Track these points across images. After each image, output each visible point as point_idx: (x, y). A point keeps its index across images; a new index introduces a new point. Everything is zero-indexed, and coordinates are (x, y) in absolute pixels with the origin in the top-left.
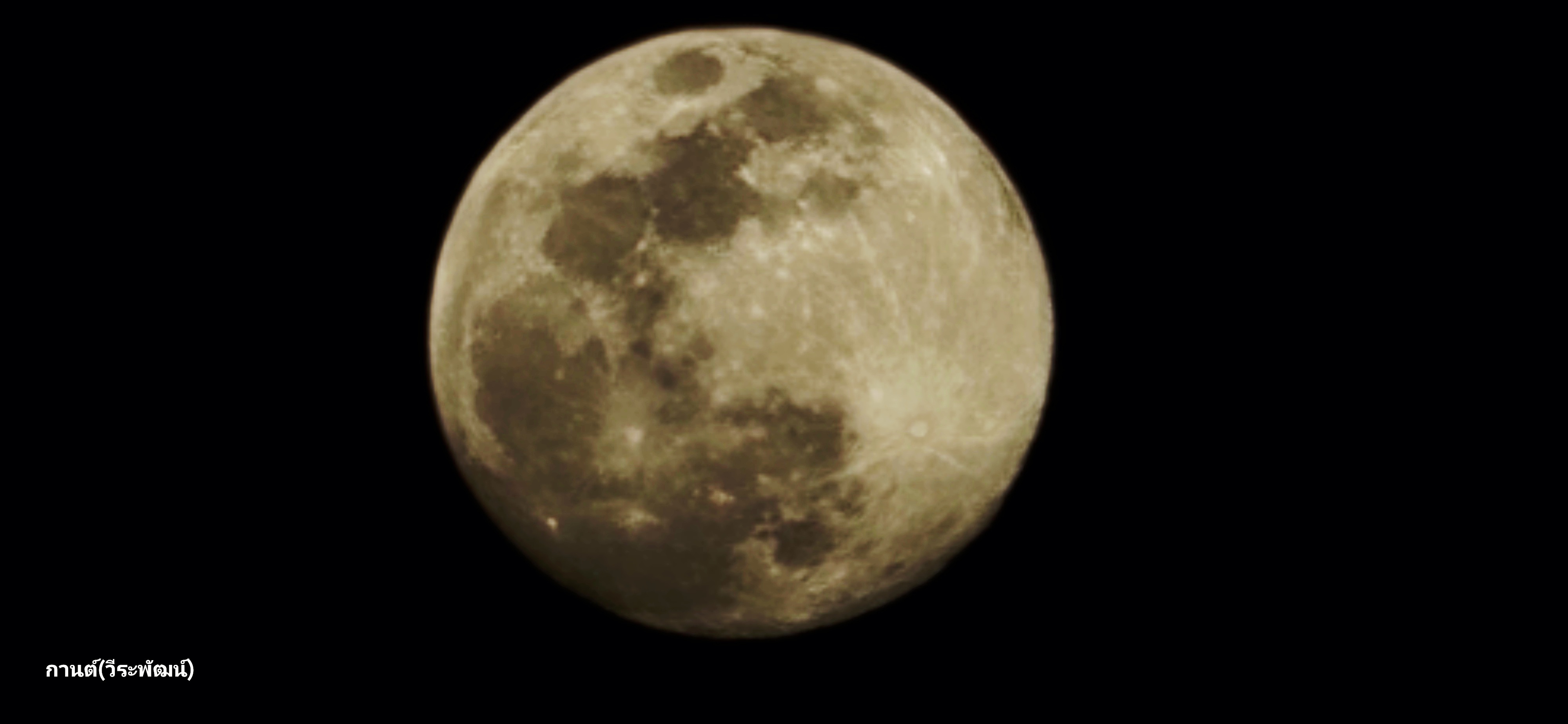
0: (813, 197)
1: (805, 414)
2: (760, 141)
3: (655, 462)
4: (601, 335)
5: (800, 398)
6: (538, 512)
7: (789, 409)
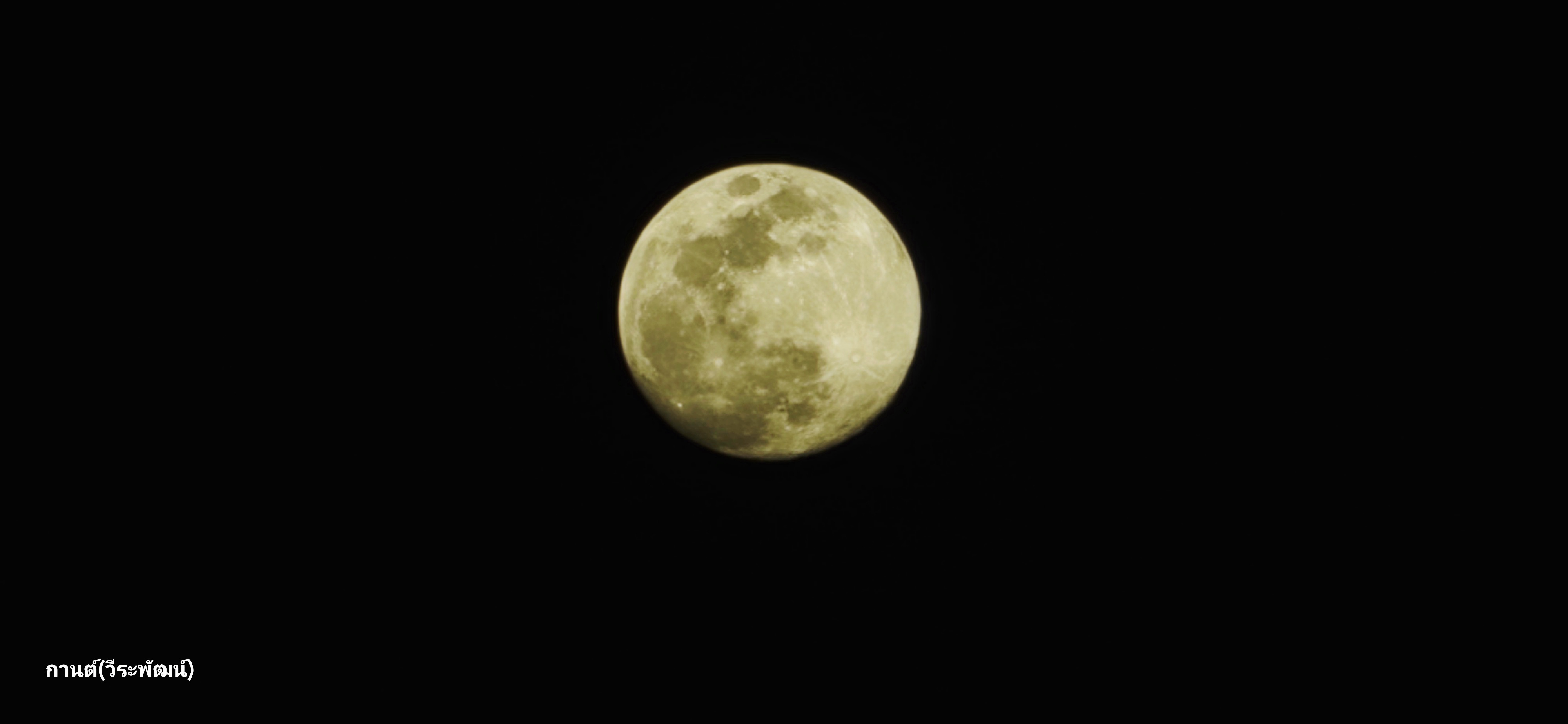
0: (804, 246)
1: (801, 352)
2: (779, 220)
3: (729, 375)
4: (703, 315)
5: (799, 343)
6: (673, 401)
7: (794, 350)
